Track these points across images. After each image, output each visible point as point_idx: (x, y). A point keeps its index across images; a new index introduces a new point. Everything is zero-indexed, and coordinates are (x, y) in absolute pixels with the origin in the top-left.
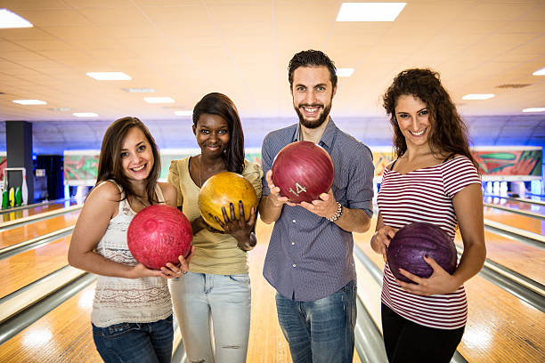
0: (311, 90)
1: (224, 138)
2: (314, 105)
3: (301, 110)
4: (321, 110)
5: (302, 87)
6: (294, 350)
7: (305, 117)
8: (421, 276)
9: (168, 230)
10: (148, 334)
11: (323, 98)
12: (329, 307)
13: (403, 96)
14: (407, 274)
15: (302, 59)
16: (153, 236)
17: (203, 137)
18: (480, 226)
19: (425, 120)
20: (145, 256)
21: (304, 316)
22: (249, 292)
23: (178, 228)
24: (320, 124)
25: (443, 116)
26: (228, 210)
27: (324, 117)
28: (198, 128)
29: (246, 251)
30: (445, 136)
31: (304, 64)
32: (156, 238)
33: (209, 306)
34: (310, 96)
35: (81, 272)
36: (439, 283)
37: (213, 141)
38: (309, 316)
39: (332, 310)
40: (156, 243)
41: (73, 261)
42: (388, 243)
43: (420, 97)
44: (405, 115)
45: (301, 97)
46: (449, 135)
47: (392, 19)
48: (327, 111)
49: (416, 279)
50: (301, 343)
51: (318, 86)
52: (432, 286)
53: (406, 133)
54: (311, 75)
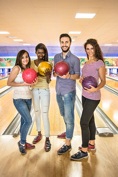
0: (65, 42)
1: (44, 55)
2: (65, 46)
3: (63, 48)
4: (67, 48)
5: (63, 42)
6: (60, 108)
7: (63, 49)
8: (89, 88)
9: (32, 74)
10: (26, 102)
11: (68, 45)
12: (67, 97)
13: (88, 44)
14: (86, 88)
15: (63, 36)
16: (28, 76)
17: (39, 55)
18: (105, 77)
19: (93, 51)
20: (26, 80)
21: (62, 99)
22: (49, 93)
23: (34, 74)
24: (67, 52)
25: (97, 50)
26: (46, 70)
27: (68, 50)
28: (37, 52)
29: (49, 83)
30: (97, 55)
31: (63, 37)
32: (29, 76)
33: (40, 97)
34: (65, 44)
35: (10, 87)
36: (93, 90)
37: (41, 56)
38: (63, 99)
39: (68, 97)
40: (29, 77)
41: (8, 85)
42: (82, 81)
43: (92, 45)
44: (88, 49)
45: (62, 45)
46: (98, 54)
47: (92, 18)
48: (69, 48)
49: (88, 89)
50: (62, 106)
51: (66, 42)
52: (91, 91)
53: (88, 54)
54: (65, 39)
